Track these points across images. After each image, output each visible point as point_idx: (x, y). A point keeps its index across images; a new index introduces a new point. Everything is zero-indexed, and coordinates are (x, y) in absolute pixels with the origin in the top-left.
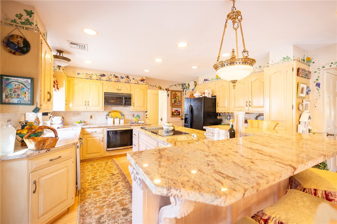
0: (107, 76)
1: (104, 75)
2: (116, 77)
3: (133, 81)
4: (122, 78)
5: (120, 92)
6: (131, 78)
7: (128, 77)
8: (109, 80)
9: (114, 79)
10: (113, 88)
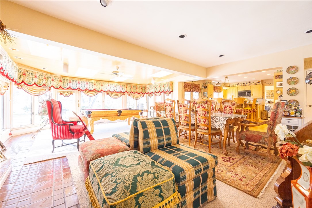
0: (240, 84)
1: (238, 84)
2: (244, 83)
3: (253, 84)
4: (247, 83)
5: (245, 90)
6: (252, 82)
7: (250, 82)
8: (241, 86)
9: (243, 85)
10: (241, 89)
